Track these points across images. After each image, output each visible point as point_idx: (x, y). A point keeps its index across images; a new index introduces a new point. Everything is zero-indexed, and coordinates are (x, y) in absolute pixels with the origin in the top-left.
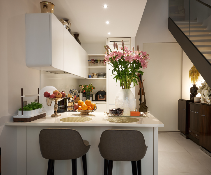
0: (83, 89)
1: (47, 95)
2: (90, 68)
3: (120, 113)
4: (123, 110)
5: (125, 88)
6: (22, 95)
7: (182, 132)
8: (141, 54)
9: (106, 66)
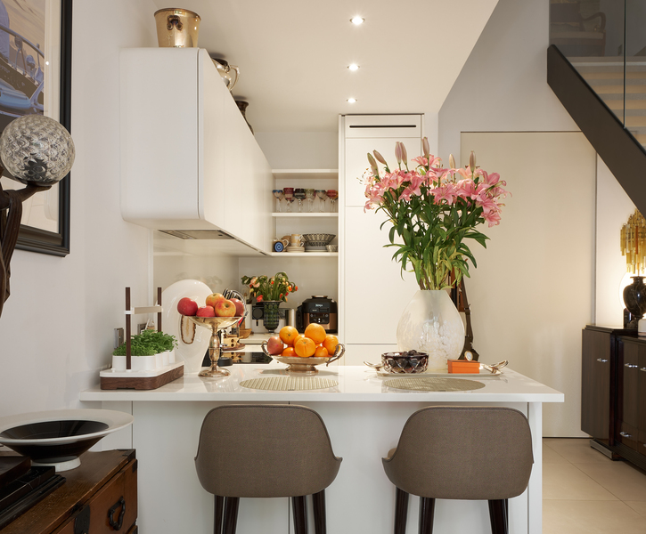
0: (256, 290)
1: (189, 310)
2: (275, 218)
3: (420, 365)
4: (427, 357)
5: (429, 288)
6: (128, 308)
7: (598, 440)
8: (481, 179)
9: (337, 212)
